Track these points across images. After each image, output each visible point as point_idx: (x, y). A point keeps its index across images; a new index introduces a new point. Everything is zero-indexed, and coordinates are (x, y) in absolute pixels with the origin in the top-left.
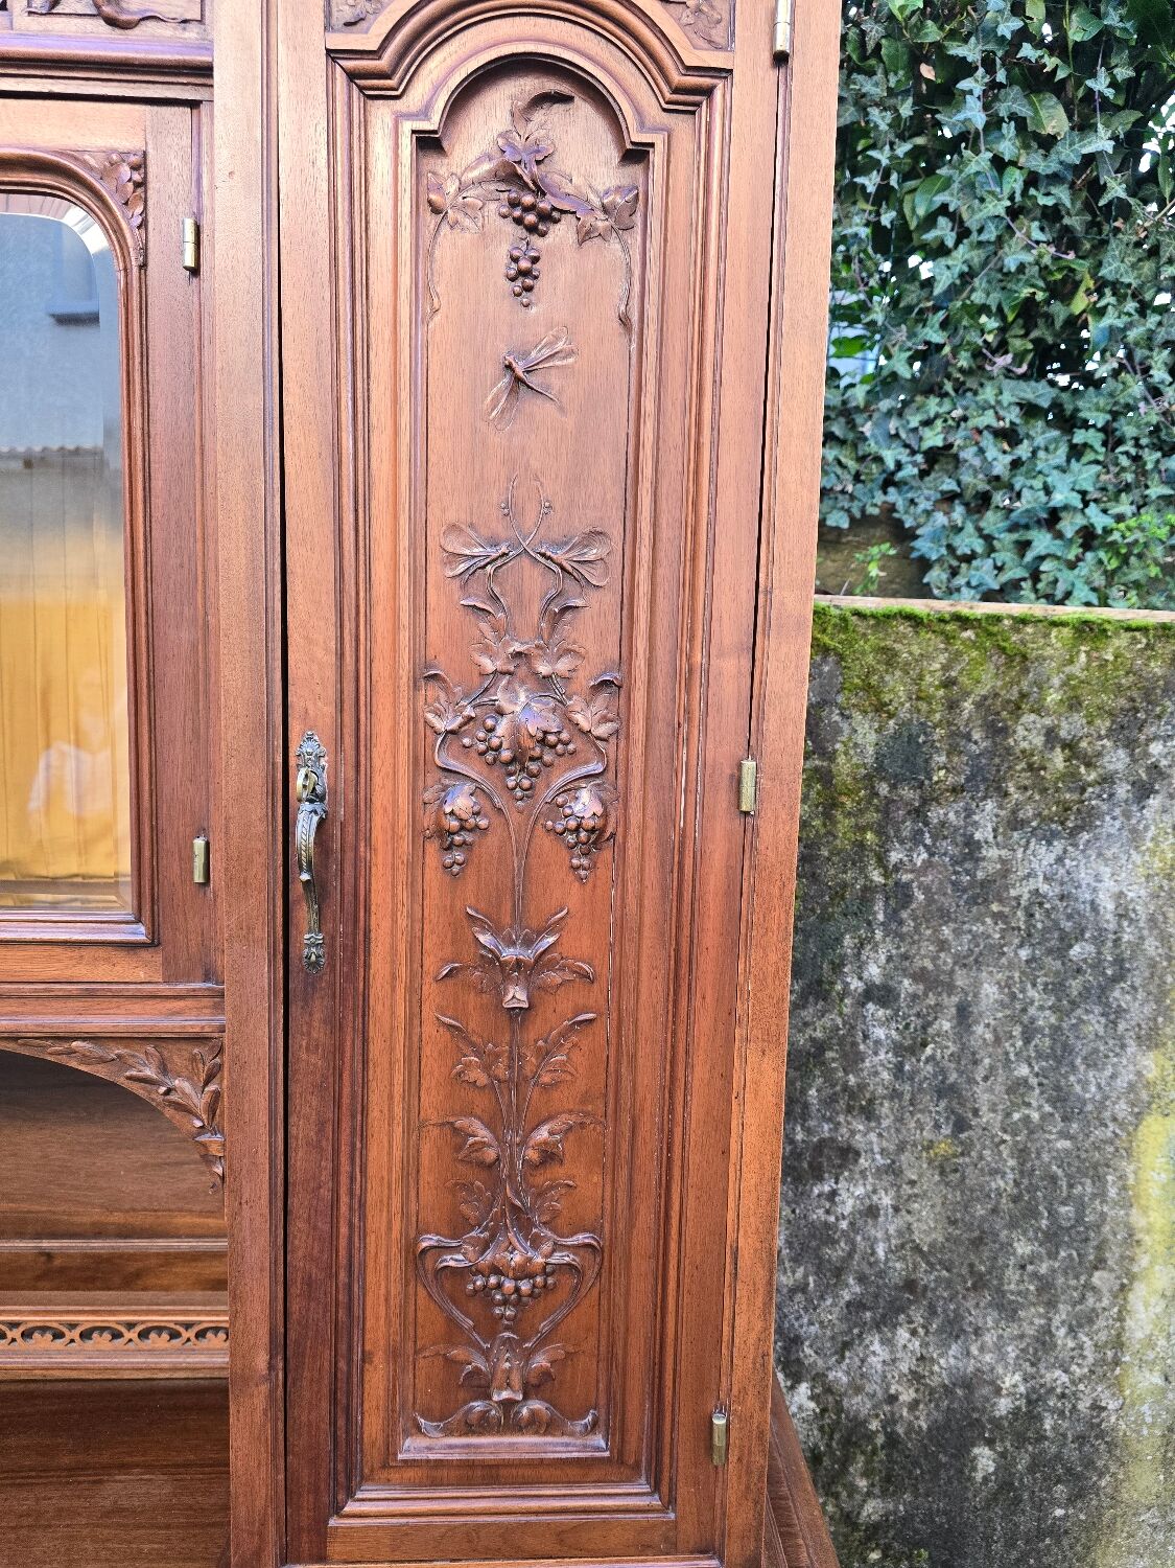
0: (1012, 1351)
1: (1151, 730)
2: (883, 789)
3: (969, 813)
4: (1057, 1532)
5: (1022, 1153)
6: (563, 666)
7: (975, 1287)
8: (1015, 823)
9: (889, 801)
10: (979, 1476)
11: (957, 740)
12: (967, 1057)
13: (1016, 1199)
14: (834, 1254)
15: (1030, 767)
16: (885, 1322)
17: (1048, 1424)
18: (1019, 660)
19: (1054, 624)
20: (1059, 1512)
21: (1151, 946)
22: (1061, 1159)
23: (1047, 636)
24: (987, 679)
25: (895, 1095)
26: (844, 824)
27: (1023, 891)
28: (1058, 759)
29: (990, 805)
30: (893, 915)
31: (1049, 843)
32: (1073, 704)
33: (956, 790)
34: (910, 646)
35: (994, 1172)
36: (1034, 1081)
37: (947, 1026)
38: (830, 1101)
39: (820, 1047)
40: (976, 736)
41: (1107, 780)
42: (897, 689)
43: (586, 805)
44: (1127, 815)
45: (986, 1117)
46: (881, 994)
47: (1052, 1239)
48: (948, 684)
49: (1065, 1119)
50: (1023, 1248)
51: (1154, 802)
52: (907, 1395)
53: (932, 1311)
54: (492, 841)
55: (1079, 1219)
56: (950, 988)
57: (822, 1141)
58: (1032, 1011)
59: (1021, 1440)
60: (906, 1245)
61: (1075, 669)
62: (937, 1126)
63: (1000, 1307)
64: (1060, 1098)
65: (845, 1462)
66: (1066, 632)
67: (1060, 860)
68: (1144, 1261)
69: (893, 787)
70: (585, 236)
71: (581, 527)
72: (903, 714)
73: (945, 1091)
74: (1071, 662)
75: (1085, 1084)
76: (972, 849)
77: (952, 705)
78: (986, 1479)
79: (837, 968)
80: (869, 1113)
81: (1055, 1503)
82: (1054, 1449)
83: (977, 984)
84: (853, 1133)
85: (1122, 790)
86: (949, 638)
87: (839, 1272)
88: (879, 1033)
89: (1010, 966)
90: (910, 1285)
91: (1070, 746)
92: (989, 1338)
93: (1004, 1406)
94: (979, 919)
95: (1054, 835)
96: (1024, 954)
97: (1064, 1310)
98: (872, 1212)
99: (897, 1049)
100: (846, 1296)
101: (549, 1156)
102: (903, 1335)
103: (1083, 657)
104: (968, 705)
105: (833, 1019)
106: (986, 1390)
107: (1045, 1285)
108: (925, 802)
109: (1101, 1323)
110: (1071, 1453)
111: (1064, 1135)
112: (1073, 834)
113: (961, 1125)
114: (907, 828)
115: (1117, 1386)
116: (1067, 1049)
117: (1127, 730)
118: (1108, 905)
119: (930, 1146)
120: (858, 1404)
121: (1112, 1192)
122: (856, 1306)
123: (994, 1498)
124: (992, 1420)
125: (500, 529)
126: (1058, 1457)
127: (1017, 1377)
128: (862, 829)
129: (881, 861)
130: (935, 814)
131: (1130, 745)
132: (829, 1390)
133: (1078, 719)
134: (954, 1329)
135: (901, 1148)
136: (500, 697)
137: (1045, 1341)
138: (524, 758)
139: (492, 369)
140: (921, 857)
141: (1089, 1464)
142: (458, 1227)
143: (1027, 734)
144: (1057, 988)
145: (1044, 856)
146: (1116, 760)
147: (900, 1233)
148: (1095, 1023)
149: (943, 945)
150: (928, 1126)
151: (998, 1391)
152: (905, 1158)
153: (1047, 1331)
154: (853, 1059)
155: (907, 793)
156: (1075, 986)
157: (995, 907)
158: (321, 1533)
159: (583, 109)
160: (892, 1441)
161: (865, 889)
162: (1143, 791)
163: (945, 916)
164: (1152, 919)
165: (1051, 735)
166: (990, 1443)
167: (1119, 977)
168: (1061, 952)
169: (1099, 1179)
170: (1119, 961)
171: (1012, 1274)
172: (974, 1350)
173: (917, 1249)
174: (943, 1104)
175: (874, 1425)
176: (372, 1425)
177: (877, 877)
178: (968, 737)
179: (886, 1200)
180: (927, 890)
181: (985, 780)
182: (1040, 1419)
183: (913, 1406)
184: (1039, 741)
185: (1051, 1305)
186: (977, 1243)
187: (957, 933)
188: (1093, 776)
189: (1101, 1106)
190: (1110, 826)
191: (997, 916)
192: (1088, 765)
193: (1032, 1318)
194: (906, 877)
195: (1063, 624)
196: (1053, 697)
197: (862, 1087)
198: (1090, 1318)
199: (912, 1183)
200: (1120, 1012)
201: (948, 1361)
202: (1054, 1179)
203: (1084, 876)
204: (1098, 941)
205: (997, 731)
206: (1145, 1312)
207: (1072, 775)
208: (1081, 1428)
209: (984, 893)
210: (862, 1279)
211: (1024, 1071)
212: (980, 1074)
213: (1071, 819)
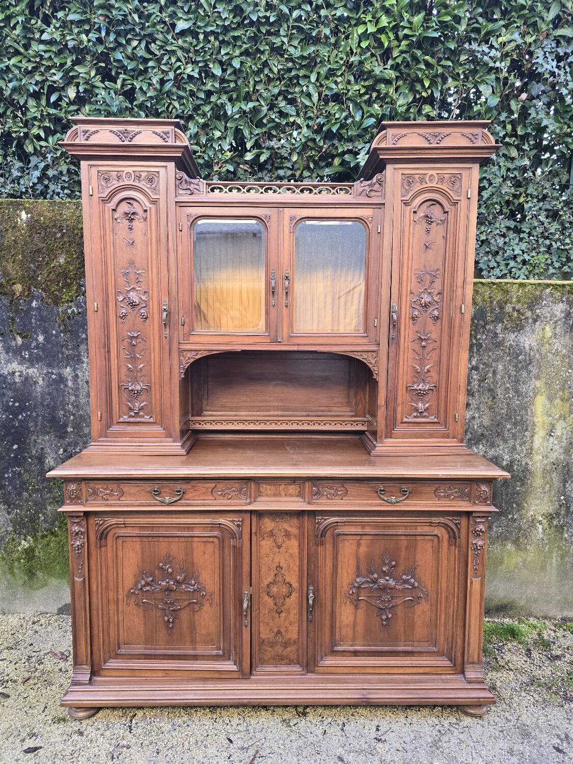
0: (506, 451)
1: (536, 307)
2: (476, 321)
3: (495, 327)
4: (518, 493)
5: (508, 404)
6: (432, 291)
7: (497, 435)
8: (506, 329)
9: (477, 324)
11: (492, 310)
12: (495, 382)
13: (507, 415)
15: (509, 316)
16: (477, 443)
17: (515, 467)
18: (507, 292)
19: (515, 284)
20: (518, 489)
21: (537, 356)
22: (518, 406)
23: (513, 286)
24: (499, 296)
25: (479, 391)
27: (508, 344)
28: (515, 314)
29: (500, 325)
30: (478, 350)
31: (514, 333)
32: (519, 301)
33: (492, 321)
34: (482, 289)
35: (502, 409)
36: (511, 388)
37: (491, 375)
40: (497, 309)
41: (527, 318)
42: (479, 299)
43: (436, 313)
44: (531, 326)
45: (500, 396)
47: (515, 424)
48: (490, 298)
49: (518, 396)
50: (509, 426)
51: (538, 323)
53: (488, 441)
54: (421, 319)
55: (522, 420)
56: (491, 367)
58: (510, 371)
60: (481, 426)
61: (519, 294)
62: (488, 398)
63: (503, 440)
64: (517, 391)
66: (517, 285)
67: (516, 337)
68: (537, 429)
69: (478, 321)
70: (438, 224)
71: (436, 268)
72: (480, 304)
73: (490, 390)
74: (518, 292)
75: (523, 388)
76: (496, 334)
77: (491, 302)
80: (473, 395)
81: (517, 486)
82: (517, 473)
83: (497, 366)
84: (469, 399)
85: (530, 321)
86: (490, 287)
87: (466, 431)
88: (475, 377)
89: (505, 361)
90: (482, 435)
91: (518, 311)
92: (501, 447)
93: (505, 463)
94: (498, 351)
95: (515, 331)
96: (508, 358)
97: (518, 441)
98: (474, 418)
99: (479, 380)
100: (468, 437)
101: (429, 371)
102: (481, 446)
103: (521, 291)
104: (495, 302)
106: (500, 460)
107: (514, 435)
108: (485, 324)
109: (527, 444)
110: (521, 475)
111: (518, 400)
112: (519, 331)
113: (494, 398)
114: (481, 330)
115: (531, 459)
116: (518, 380)
117: (531, 307)
118: (527, 347)
119: (487, 403)
121: (529, 413)
122: (470, 439)
123: (503, 485)
125: (423, 269)
126: (518, 475)
127: (508, 456)
128: (471, 331)
129: (475, 338)
130: (488, 327)
131: (532, 310)
133: (520, 305)
134: (493, 445)
135: (480, 403)
136: (422, 296)
137: (514, 448)
138: (426, 306)
139: (423, 245)
140: (484, 337)
141: (525, 477)
142: (414, 383)
143: (508, 308)
144: (516, 366)
145: (512, 336)
146: (529, 314)
147: (480, 423)
148: (525, 374)
149: (490, 357)
150: (486, 398)
151: (503, 460)
152: (481, 406)
153: (514, 446)
154: (469, 383)
155: (481, 322)
156: (520, 365)
157: (501, 348)
158: (391, 433)
159: (438, 205)
161: (472, 344)
162: (535, 321)
163: (490, 350)
164: (538, 350)
165: (514, 308)
167: (529, 364)
168: (517, 358)
169: (526, 410)
170: (530, 360)
171: (506, 432)
172: (498, 450)
173: (484, 426)
174: (490, 393)
176: (399, 416)
177: (474, 341)
178: (495, 309)
179: (477, 415)
180: (486, 344)
181: (499, 319)
182: (513, 466)
184: (511, 310)
185: (515, 440)
186: (498, 425)
187: (493, 354)
188: (523, 318)
189: (526, 393)
190: (527, 329)
191: (502, 350)
192: (522, 315)
193: (511, 443)
194: (481, 341)
196: (514, 300)
197: (471, 389)
198: (525, 443)
199: (483, 411)
200: (530, 371)
202: (516, 410)
203: (522, 340)
204: (525, 355)
205: (502, 308)
206: (538, 441)
207: (519, 318)
208: (523, 469)
209: (499, 345)
210: (471, 433)
211: (508, 385)
212: (498, 386)
213: (518, 327)
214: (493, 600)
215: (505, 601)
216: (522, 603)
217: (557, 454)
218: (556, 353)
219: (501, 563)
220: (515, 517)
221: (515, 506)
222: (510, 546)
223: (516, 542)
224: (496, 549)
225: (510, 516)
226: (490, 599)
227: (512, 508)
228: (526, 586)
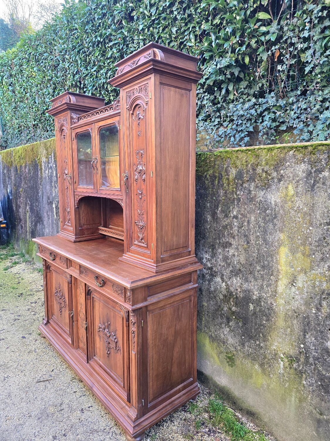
0: (256, 287)
1: (281, 168)
2: (236, 181)
3: (249, 185)
4: (264, 326)
5: (258, 250)
7: (250, 273)
8: (257, 187)
9: (237, 183)
10: (250, 309)
11: (248, 171)
12: (249, 230)
13: (257, 258)
14: (229, 261)
15: (260, 176)
16: (236, 275)
17: (262, 304)
18: (258, 156)
19: (264, 149)
20: (264, 322)
21: (281, 212)
22: (265, 252)
23: (262, 151)
24: (252, 160)
25: (238, 235)
26: (231, 187)
27: (258, 200)
28: (264, 175)
29: (253, 184)
30: (238, 203)
31: (263, 191)
33: (248, 181)
34: (241, 155)
35: (253, 252)
36: (260, 236)
37: (246, 224)
38: (228, 235)
39: (227, 225)
40: (251, 171)
41: (273, 178)
42: (238, 163)
44: (277, 185)
45: (252, 242)
46: (236, 217)
47: (263, 267)
48: (246, 162)
49: (266, 244)
50: (258, 268)
51: (282, 182)
52: (239, 290)
53: (243, 276)
55: (268, 265)
56: (246, 217)
57: (227, 242)
58: (260, 223)
59: (258, 305)
60: (239, 262)
61: (267, 157)
62: (244, 242)
63: (255, 278)
64: (265, 240)
65: (230, 298)
66: (266, 150)
67: (264, 194)
68: (281, 277)
69: (238, 181)
72: (240, 168)
73: (245, 236)
74: (266, 156)
75: (269, 238)
76: (250, 191)
77: (247, 166)
78: (252, 310)
79: (230, 212)
80: (234, 238)
81: (263, 320)
82: (263, 309)
83: (251, 217)
84: (232, 241)
85: (276, 180)
86: (246, 153)
87: (229, 265)
88: (236, 224)
89: (256, 214)
90: (240, 270)
91: (266, 172)
92: (252, 284)
93: (255, 297)
94: (251, 205)
95: (264, 189)
96: (258, 212)
97: (265, 282)
98: (234, 255)
99: (238, 227)
100: (230, 269)
102: (238, 279)
103: (269, 155)
104: (249, 165)
105: (229, 221)
106: (252, 293)
107: (262, 276)
108: (243, 183)
109: (272, 287)
110: (267, 311)
111: (265, 247)
112: (267, 189)
113: (248, 243)
114: (240, 188)
115: (275, 301)
116: (266, 231)
117: (276, 168)
118: (273, 203)
119: (243, 245)
120: (232, 289)
121: (275, 261)
122: (231, 271)
123: (253, 315)
124: (253, 299)
126: (264, 311)
127: (257, 293)
128: (233, 188)
129: (236, 194)
130: (244, 185)
131: (277, 171)
132: (228, 285)
133: (268, 167)
134: (246, 280)
135: (239, 244)
136: (138, 166)
137: (262, 286)
140: (242, 193)
141: (270, 315)
143: (259, 170)
144: (264, 219)
145: (262, 193)
146: (275, 174)
147: (238, 260)
148: (271, 226)
149: (245, 209)
150: (242, 241)
151: (254, 294)
152: (239, 247)
153: (262, 285)
154: (232, 228)
155: (240, 182)
156: (267, 218)
157: (254, 203)
158: (130, 250)
160: (237, 298)
161: (234, 198)
162: (280, 180)
163: (246, 204)
164: (281, 206)
165: (263, 170)
166: (252, 304)
167: (275, 218)
168: (265, 212)
169: (272, 258)
170: (275, 214)
171: (256, 273)
172: (250, 285)
173: (241, 263)
174: (245, 238)
175: (234, 294)
177: (235, 196)
178: (249, 171)
179: (236, 254)
180: (243, 199)
181: (252, 179)
182: (260, 302)
183: (240, 292)
184: (261, 171)
185: (263, 280)
186: (251, 265)
187: (247, 207)
188: (270, 178)
189: (272, 243)
190: (274, 187)
191: (254, 204)
192: (269, 176)
193: (260, 282)
194: (240, 197)
195: (266, 149)
196: (264, 163)
197: (233, 233)
198: (270, 285)
199: (240, 252)
200: (276, 224)
201: (245, 286)
202: (264, 256)
203: (269, 197)
204: (272, 210)
205: (254, 170)
206: (281, 287)
207: (267, 178)
208: (269, 307)
209: (252, 200)
210: (232, 267)
211: (259, 234)
212: (251, 234)
213: (266, 186)
214: (245, 403)
215: (253, 410)
216: (266, 420)
217: (298, 303)
218: (298, 210)
219: (251, 377)
220: (262, 345)
221: (261, 335)
222: (257, 366)
223: (262, 365)
224: (247, 363)
225: (258, 343)
226: (243, 401)
227: (259, 336)
228: (269, 407)
